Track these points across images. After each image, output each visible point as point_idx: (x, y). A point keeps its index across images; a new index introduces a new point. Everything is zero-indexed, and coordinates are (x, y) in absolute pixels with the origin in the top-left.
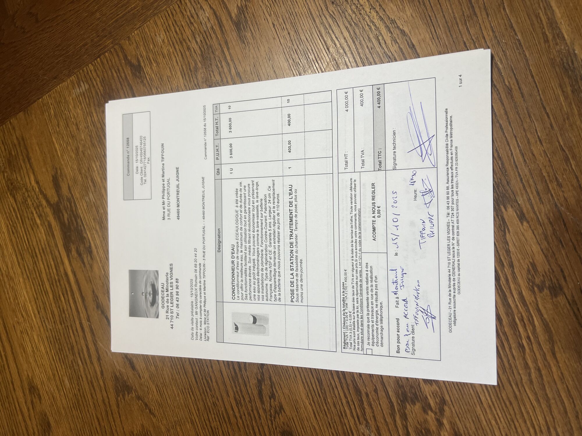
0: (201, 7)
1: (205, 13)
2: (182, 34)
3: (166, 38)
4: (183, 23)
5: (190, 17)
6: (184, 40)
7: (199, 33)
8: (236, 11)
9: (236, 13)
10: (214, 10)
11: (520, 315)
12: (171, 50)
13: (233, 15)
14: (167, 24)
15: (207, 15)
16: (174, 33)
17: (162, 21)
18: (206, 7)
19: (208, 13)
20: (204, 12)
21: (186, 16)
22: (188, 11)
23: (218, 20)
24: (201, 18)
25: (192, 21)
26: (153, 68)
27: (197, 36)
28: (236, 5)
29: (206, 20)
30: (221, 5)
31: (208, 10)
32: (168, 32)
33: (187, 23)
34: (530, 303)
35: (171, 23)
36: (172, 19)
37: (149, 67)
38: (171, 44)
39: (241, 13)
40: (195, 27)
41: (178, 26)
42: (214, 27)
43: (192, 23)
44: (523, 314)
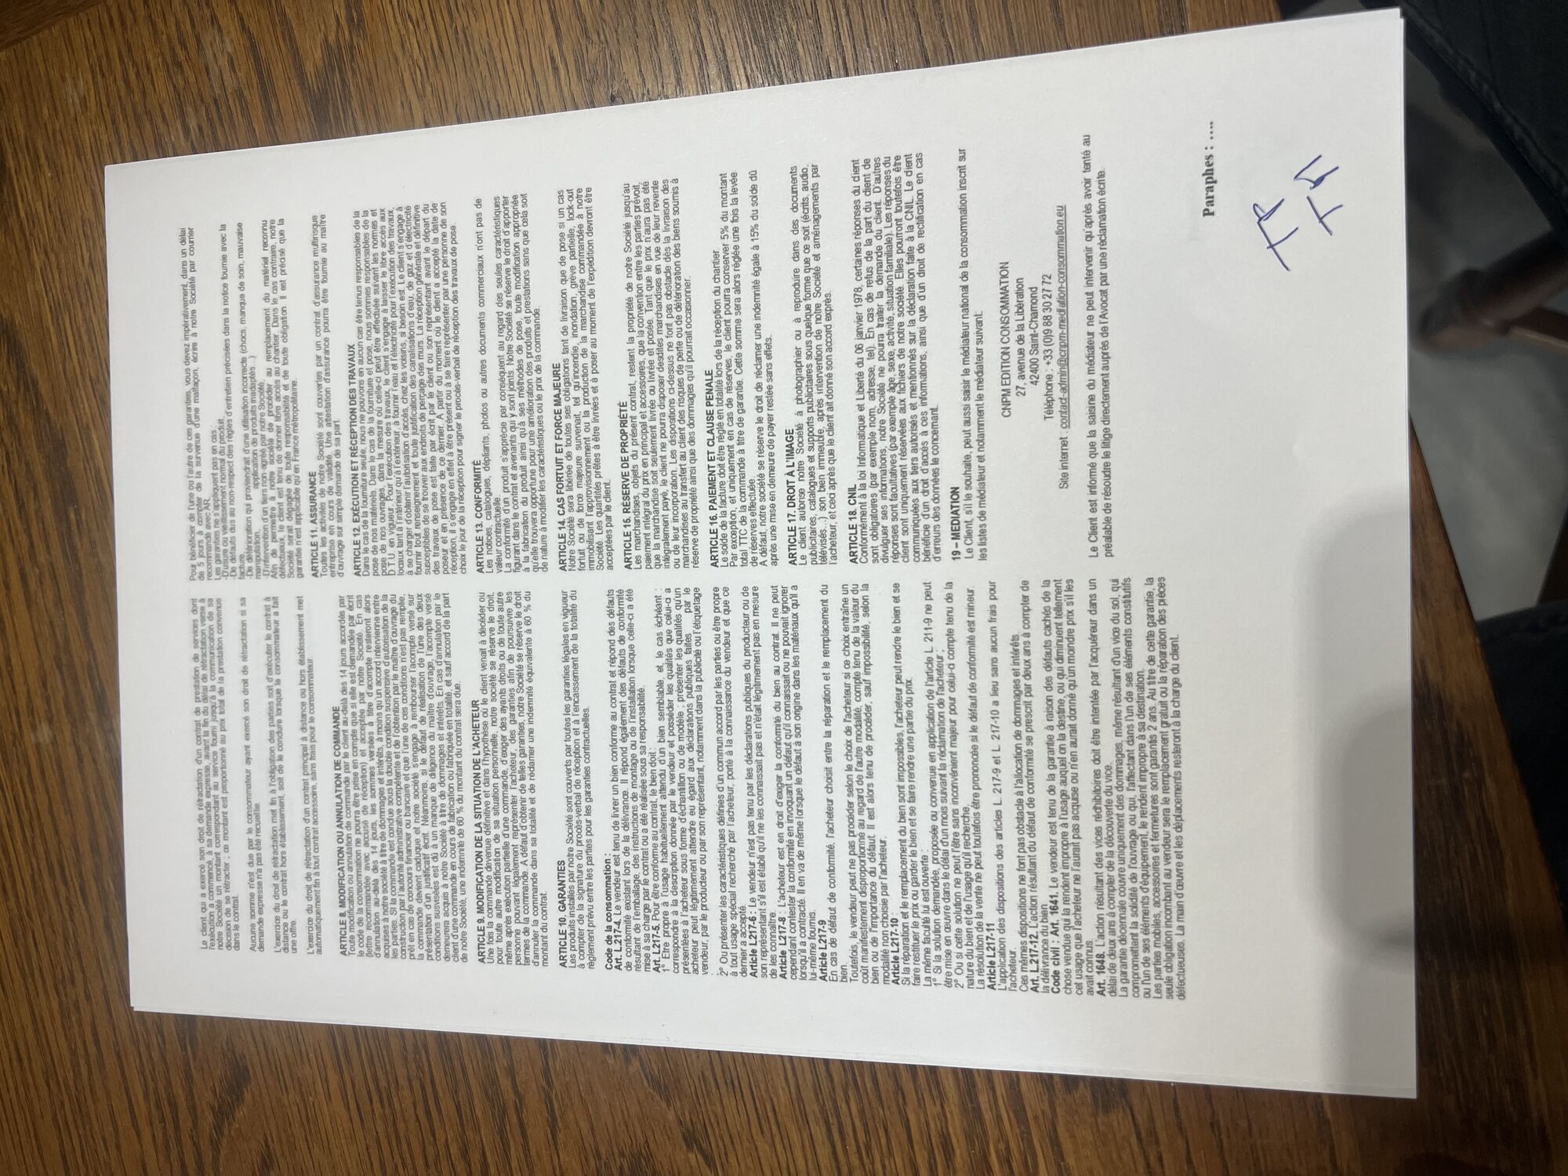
0: (214, 18)
1: (223, 42)
2: (144, 92)
3: (92, 93)
4: (150, 56)
5: (176, 41)
6: (148, 113)
7: (198, 102)
8: (318, 54)
9: (320, 64)
10: (251, 38)
11: (1002, 1146)
12: (104, 138)
13: (309, 68)
14: (102, 51)
15: (230, 50)
16: (121, 83)
17: (88, 35)
18: (228, 21)
19: (232, 41)
20: (221, 36)
21: (164, 37)
22: (171, 20)
23: (260, 74)
24: (209, 53)
25: (181, 55)
26: (42, 182)
27: (190, 110)
28: (320, 37)
29: (223, 61)
30: (274, 25)
31: (233, 34)
32: (103, 76)
33: (164, 61)
34: (1036, 1118)
35: (114, 51)
36: (120, 38)
37: (32, 177)
38: (108, 117)
39: (333, 70)
40: (186, 82)
41: (135, 64)
42: (246, 93)
43: (179, 65)
44: (1013, 1145)
